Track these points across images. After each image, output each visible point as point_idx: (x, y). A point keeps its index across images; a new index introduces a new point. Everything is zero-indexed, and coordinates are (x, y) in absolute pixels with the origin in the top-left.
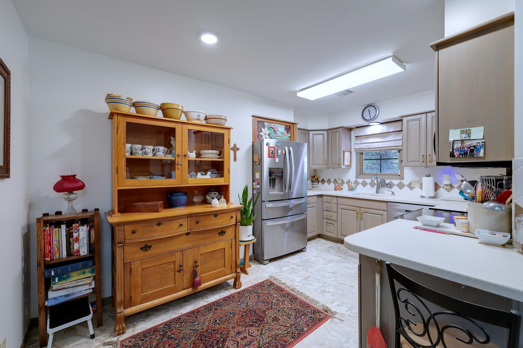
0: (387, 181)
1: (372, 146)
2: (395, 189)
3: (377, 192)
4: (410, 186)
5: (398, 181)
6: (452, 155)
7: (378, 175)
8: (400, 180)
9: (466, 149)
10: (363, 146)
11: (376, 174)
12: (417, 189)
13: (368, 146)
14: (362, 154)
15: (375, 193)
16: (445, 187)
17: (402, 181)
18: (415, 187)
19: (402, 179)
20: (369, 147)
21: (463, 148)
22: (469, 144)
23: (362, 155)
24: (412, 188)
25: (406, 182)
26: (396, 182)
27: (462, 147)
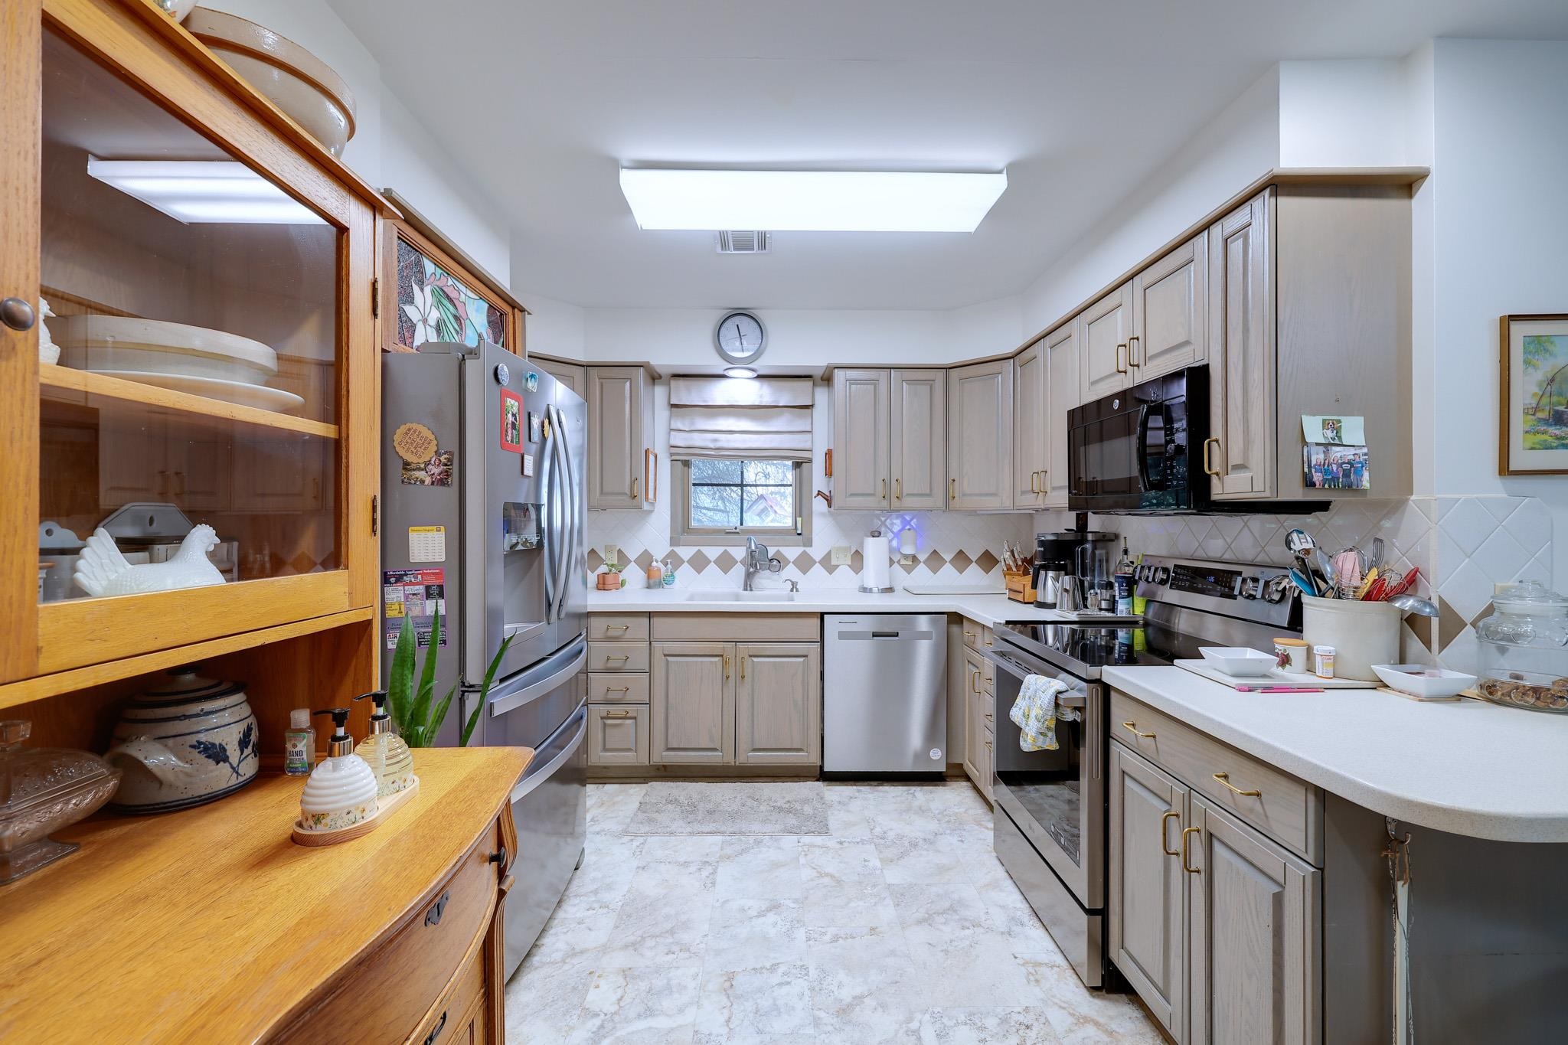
0: (772, 551)
1: (728, 441)
2: (791, 572)
3: (748, 586)
4: (828, 565)
5: (799, 550)
6: (1309, 483)
7: (738, 533)
8: (804, 546)
9: (1335, 467)
10: (698, 440)
11: (734, 530)
12: (844, 571)
13: (715, 440)
14: (686, 464)
15: (742, 588)
16: (903, 562)
17: (808, 550)
18: (839, 566)
19: (809, 543)
20: (718, 445)
21: (1328, 466)
22: (1339, 455)
23: (686, 468)
24: (830, 568)
25: (817, 552)
26: (792, 553)
27: (1327, 462)
